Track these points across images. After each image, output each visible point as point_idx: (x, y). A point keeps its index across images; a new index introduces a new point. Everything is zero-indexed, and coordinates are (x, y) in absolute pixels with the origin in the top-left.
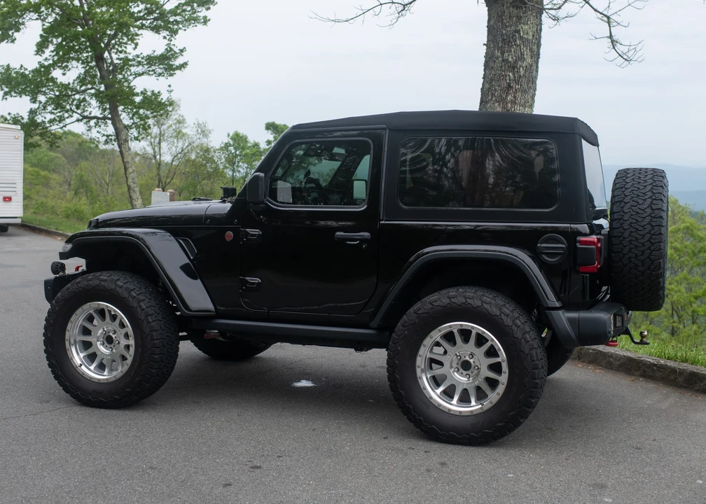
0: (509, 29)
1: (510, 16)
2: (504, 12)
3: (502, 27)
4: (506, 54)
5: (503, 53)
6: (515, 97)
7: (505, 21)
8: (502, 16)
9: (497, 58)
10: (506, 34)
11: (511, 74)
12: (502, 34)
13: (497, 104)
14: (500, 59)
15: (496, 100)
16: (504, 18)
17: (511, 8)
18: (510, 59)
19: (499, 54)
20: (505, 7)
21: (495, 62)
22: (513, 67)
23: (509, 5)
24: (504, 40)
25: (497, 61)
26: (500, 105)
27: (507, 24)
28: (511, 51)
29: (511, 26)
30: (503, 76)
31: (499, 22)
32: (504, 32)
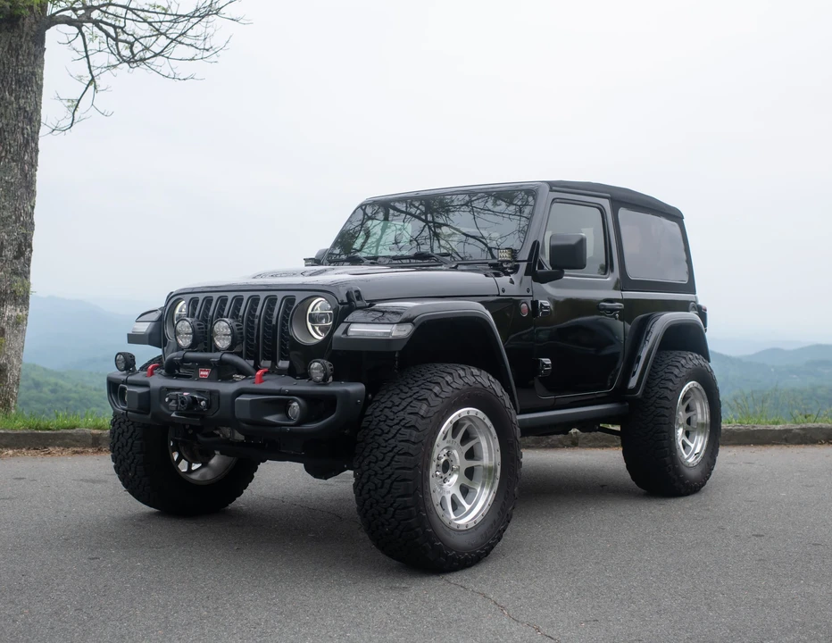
0: (26, 69)
1: (29, 54)
2: (21, 46)
3: (17, 65)
4: (22, 101)
5: (17, 98)
6: (31, 158)
7: (21, 57)
8: (17, 50)
9: (11, 103)
10: (22, 74)
11: (28, 127)
12: (17, 74)
13: (13, 164)
14: (14, 105)
15: (12, 158)
16: (20, 52)
17: (31, 44)
18: (28, 109)
19: (13, 99)
20: (23, 40)
21: (7, 107)
22: (31, 120)
23: (29, 38)
24: (18, 82)
25: (10, 107)
26: (17, 165)
27: (24, 62)
28: (27, 98)
29: (28, 65)
30: (19, 127)
31: (12, 56)
32: (20, 72)
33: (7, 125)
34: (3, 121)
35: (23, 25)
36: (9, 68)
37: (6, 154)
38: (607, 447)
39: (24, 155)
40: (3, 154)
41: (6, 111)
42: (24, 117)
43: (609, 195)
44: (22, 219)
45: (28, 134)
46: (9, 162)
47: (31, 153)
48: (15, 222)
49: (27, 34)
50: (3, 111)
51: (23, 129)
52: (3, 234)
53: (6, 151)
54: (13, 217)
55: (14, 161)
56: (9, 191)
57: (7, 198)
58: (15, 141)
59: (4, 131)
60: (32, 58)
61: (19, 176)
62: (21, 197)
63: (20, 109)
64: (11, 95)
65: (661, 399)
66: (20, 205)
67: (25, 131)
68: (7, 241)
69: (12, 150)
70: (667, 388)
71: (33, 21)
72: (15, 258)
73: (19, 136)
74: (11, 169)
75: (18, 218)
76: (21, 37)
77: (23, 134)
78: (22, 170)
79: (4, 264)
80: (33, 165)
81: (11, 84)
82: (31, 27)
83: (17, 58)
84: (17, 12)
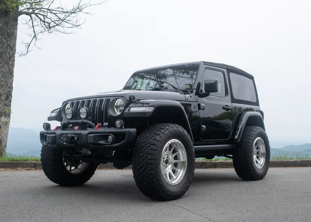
0: (11, 30)
1: (12, 25)
2: (9, 22)
3: (8, 29)
4: (9, 42)
5: (7, 41)
6: (12, 63)
7: (9, 26)
8: (7, 24)
9: (5, 43)
10: (9, 32)
11: (11, 52)
12: (8, 32)
13: (6, 65)
14: (6, 44)
15: (5, 63)
16: (9, 24)
17: (13, 21)
18: (11, 45)
19: (6, 41)
20: (10, 20)
21: (3, 44)
22: (12, 49)
23: (12, 19)
24: (8, 35)
25: (5, 44)
27: (10, 28)
28: (11, 41)
29: (11, 29)
30: (8, 52)
31: (6, 26)
32: (8, 31)
33: (3, 51)
34: (2, 49)
35: (10, 14)
36: (4, 30)
37: (3, 62)
38: (228, 168)
39: (10, 62)
40: (2, 61)
41: (3, 46)
42: (10, 48)
43: (226, 68)
44: (8, 85)
45: (11, 54)
46: (4, 64)
47: (12, 61)
48: (6, 86)
49: (11, 18)
50: (2, 46)
51: (9, 52)
52: (1, 91)
53: (3, 60)
54: (5, 85)
55: (6, 64)
56: (4, 75)
57: (3, 77)
58: (6, 57)
59: (2, 53)
60: (13, 27)
61: (8, 70)
62: (8, 77)
63: (8, 45)
64: (5, 40)
65: (247, 143)
66: (8, 80)
67: (10, 53)
68: (3, 93)
69: (5, 60)
70: (249, 139)
71: (14, 13)
72: (6, 99)
73: (8, 55)
74: (5, 67)
75: (7, 85)
76: (9, 19)
77: (9, 54)
78: (9, 67)
79: (2, 102)
80: (13, 66)
81: (5, 36)
82: (13, 15)
83: (8, 26)
84: (8, 10)
